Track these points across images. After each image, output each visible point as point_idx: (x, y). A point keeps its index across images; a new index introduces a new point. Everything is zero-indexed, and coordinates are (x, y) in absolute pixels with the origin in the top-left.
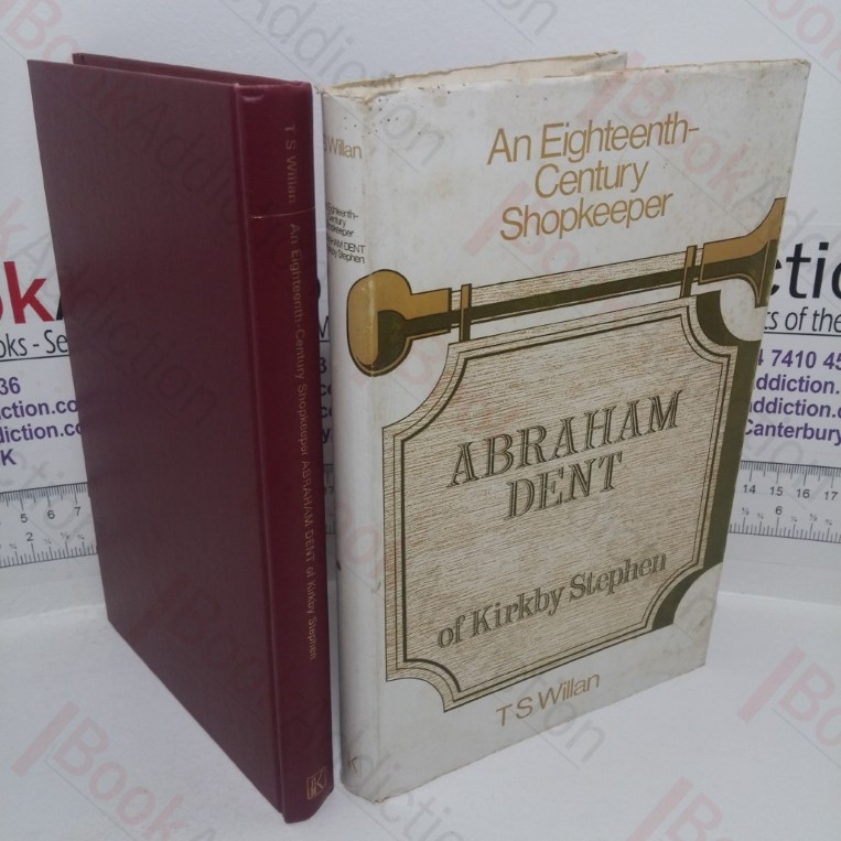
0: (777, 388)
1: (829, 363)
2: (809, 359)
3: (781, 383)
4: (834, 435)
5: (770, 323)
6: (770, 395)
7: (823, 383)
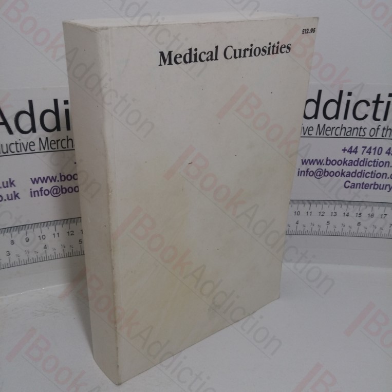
0: (363, 165)
1: (388, 153)
2: (379, 151)
3: (365, 163)
4: (388, 187)
5: (362, 133)
6: (359, 169)
7: (385, 162)
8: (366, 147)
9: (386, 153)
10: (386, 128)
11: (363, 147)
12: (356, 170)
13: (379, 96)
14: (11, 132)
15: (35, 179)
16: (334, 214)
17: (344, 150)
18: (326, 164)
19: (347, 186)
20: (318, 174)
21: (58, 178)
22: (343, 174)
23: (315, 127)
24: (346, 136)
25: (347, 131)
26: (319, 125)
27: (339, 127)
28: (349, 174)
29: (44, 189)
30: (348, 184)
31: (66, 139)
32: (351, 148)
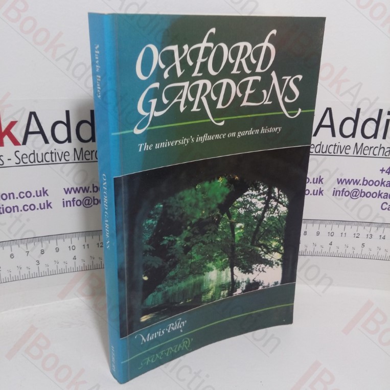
16: (369, 236)
17: (382, 170)
18: (363, 184)
19: (384, 208)
20: (354, 195)
21: (91, 189)
22: (380, 195)
23: (353, 146)
24: (384, 156)
26: (356, 144)
27: (377, 147)
29: (76, 200)
30: (385, 206)
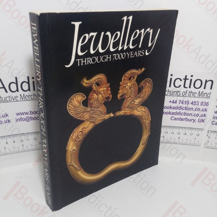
0: (180, 109)
1: (192, 103)
2: (187, 102)
3: (181, 108)
4: (193, 120)
5: (179, 94)
6: (178, 111)
7: (190, 108)
8: (181, 101)
9: (191, 104)
10: (190, 92)
11: (179, 101)
12: (176, 112)
13: (186, 76)
14: (6, 92)
15: (18, 113)
25: (171, 93)
28: (173, 113)
31: (33, 95)
32: (174, 101)
